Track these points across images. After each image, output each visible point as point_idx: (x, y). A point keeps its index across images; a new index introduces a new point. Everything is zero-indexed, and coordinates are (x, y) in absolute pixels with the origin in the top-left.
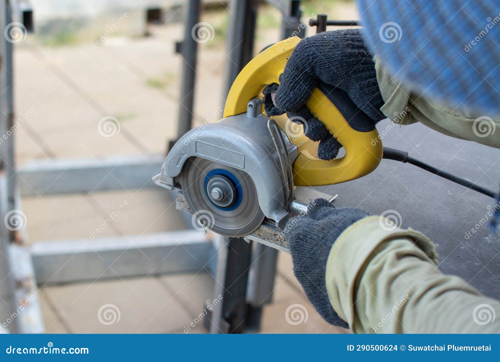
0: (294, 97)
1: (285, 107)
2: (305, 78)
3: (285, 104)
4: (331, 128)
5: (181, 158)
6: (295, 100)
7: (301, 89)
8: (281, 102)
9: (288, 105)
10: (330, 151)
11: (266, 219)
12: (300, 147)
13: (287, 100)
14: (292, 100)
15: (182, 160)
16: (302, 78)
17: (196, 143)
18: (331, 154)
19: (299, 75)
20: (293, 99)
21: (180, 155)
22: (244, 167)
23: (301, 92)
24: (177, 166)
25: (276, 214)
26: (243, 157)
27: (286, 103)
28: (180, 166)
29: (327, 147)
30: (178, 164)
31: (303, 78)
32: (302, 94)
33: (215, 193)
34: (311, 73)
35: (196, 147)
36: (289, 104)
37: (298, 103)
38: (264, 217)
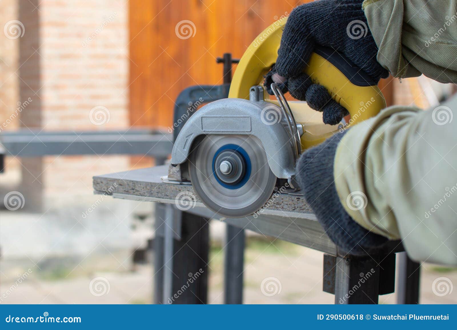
0: (293, 58)
1: (286, 70)
2: (301, 37)
3: (286, 67)
4: (333, 89)
5: (188, 140)
6: (295, 61)
7: (299, 48)
8: (282, 66)
9: (289, 68)
10: (335, 113)
11: (279, 180)
12: (305, 127)
13: (287, 63)
14: (292, 62)
15: (189, 142)
16: (298, 38)
17: (202, 119)
18: (336, 116)
19: (295, 36)
20: (293, 60)
21: (187, 137)
22: (251, 130)
23: (300, 52)
24: (184, 150)
25: (288, 172)
26: (250, 119)
27: (287, 65)
28: (187, 150)
29: (331, 110)
30: (185, 147)
31: (300, 38)
32: (300, 54)
33: (224, 167)
34: (307, 32)
35: (202, 124)
36: (290, 66)
37: (297, 64)
38: (277, 178)
